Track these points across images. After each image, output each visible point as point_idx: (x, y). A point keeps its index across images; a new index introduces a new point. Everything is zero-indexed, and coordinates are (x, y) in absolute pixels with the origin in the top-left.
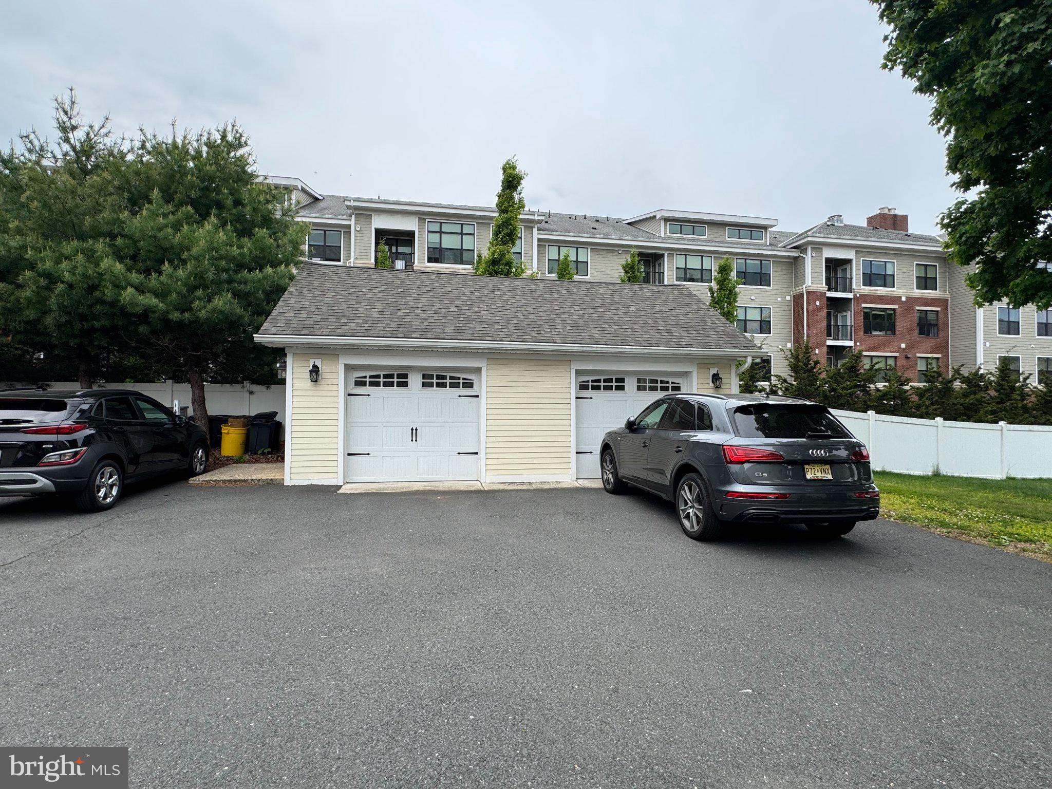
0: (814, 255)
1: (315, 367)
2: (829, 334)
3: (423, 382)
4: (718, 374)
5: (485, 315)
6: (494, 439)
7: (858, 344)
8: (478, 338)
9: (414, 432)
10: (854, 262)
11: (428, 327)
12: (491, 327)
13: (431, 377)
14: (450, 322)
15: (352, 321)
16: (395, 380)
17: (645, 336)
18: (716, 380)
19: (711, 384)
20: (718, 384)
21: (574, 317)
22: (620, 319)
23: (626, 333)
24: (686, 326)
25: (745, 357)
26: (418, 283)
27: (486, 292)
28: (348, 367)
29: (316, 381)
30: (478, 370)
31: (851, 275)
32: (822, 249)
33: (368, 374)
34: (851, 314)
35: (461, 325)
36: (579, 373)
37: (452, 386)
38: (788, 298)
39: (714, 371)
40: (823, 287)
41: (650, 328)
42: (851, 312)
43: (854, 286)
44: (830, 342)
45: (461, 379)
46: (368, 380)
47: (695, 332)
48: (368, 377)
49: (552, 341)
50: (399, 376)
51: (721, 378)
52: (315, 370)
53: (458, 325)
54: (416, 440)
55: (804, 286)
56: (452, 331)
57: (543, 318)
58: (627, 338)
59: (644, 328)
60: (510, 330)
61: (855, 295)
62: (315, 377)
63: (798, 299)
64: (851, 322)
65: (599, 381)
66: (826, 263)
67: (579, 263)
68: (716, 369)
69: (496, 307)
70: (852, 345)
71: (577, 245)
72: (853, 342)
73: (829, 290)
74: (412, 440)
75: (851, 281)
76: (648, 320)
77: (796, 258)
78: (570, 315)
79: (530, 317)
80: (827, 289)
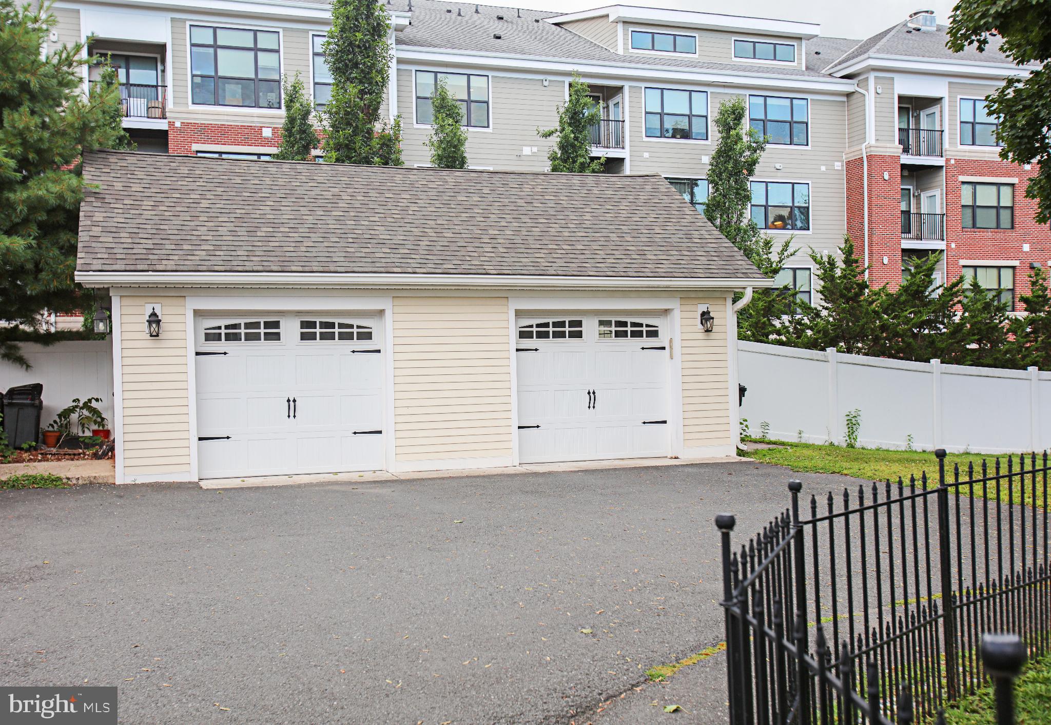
0: (879, 91)
1: (154, 314)
2: (906, 229)
3: (302, 333)
4: (708, 313)
5: (382, 233)
6: (405, 411)
7: (953, 245)
8: (382, 269)
9: (292, 403)
10: (946, 102)
11: (307, 254)
12: (394, 251)
13: (312, 325)
14: (335, 245)
15: (199, 248)
16: (262, 331)
17: (609, 261)
18: (707, 320)
19: (700, 326)
20: (709, 326)
21: (508, 232)
22: (572, 234)
23: (583, 256)
24: (665, 244)
25: (744, 288)
26: (268, 181)
27: (373, 194)
28: (198, 313)
29: (157, 335)
30: (381, 312)
31: (941, 125)
32: (893, 79)
33: (223, 322)
34: (942, 194)
35: (352, 250)
36: (519, 314)
37: (342, 336)
38: (838, 165)
39: (703, 308)
40: (895, 148)
41: (615, 248)
42: (942, 190)
43: (946, 145)
44: (907, 244)
45: (355, 327)
46: (223, 331)
47: (677, 253)
48: (223, 328)
49: (484, 271)
50: (267, 325)
51: (713, 318)
52: (154, 320)
53: (349, 250)
54: (294, 416)
55: (863, 146)
56: (342, 259)
57: (464, 236)
58: (585, 265)
59: (607, 248)
60: (423, 257)
61: (948, 160)
62: (156, 329)
63: (853, 167)
64: (942, 208)
65: (546, 325)
66: (899, 102)
67: (473, 105)
68: (706, 306)
69: (393, 220)
70: (944, 247)
71: (468, 71)
72: (945, 242)
73: (906, 150)
74: (289, 416)
75: (941, 135)
76: (611, 235)
77: (849, 95)
78: (502, 229)
79: (446, 235)
80: (901, 151)
